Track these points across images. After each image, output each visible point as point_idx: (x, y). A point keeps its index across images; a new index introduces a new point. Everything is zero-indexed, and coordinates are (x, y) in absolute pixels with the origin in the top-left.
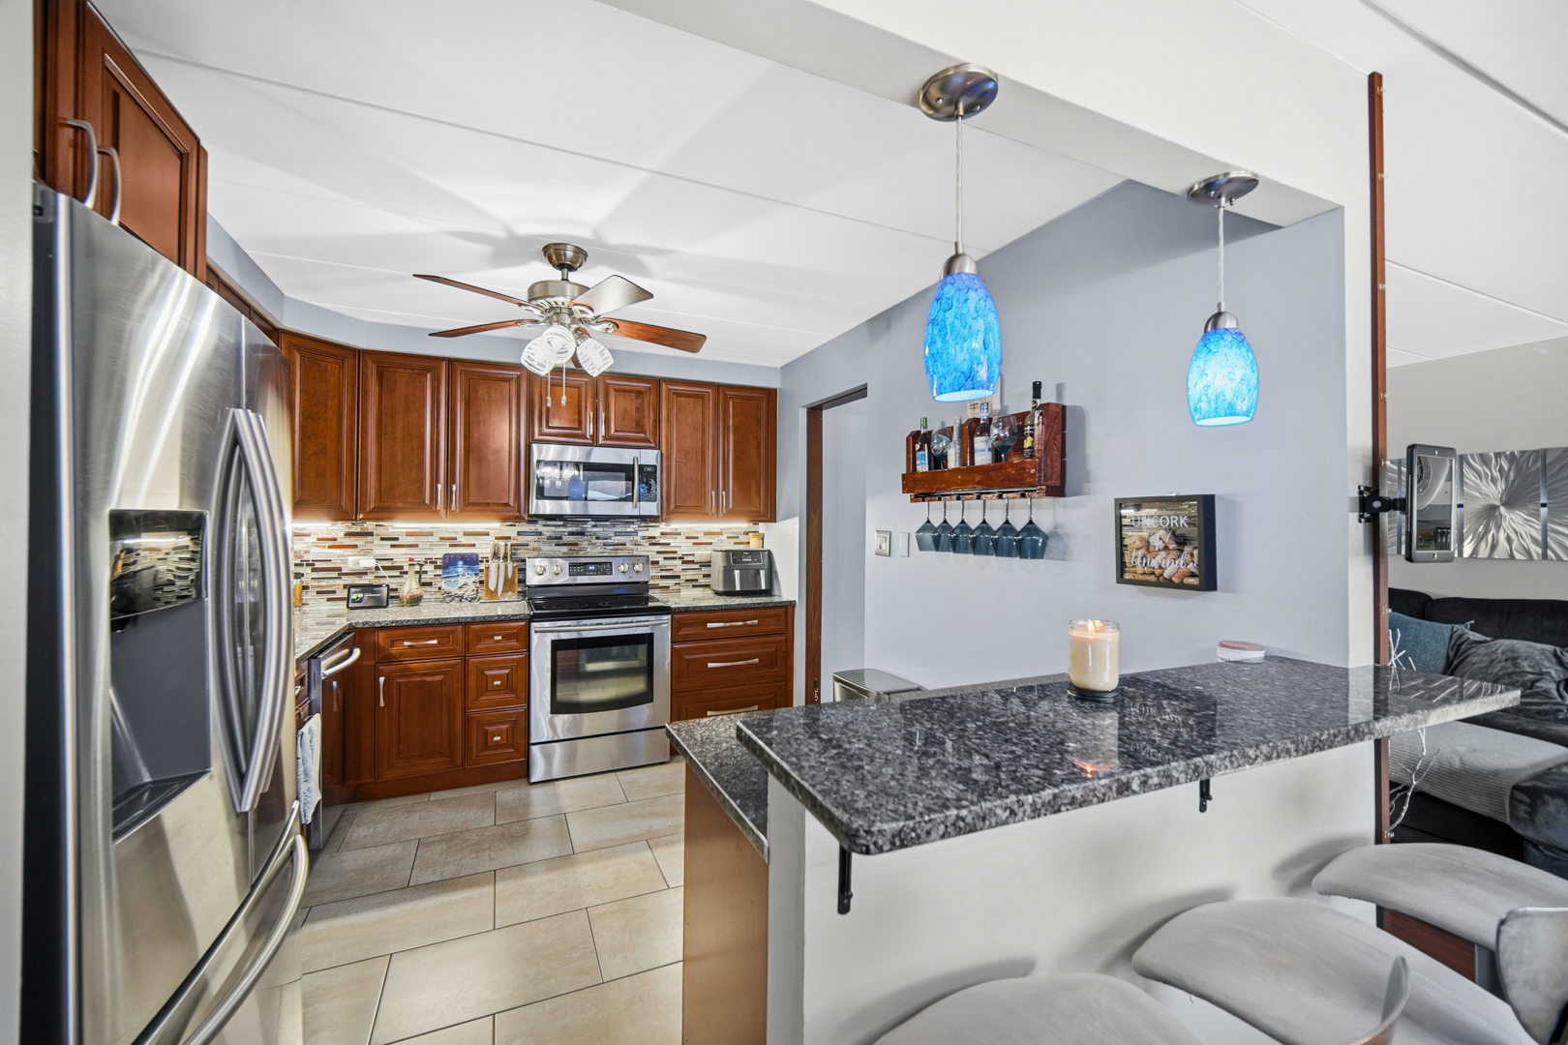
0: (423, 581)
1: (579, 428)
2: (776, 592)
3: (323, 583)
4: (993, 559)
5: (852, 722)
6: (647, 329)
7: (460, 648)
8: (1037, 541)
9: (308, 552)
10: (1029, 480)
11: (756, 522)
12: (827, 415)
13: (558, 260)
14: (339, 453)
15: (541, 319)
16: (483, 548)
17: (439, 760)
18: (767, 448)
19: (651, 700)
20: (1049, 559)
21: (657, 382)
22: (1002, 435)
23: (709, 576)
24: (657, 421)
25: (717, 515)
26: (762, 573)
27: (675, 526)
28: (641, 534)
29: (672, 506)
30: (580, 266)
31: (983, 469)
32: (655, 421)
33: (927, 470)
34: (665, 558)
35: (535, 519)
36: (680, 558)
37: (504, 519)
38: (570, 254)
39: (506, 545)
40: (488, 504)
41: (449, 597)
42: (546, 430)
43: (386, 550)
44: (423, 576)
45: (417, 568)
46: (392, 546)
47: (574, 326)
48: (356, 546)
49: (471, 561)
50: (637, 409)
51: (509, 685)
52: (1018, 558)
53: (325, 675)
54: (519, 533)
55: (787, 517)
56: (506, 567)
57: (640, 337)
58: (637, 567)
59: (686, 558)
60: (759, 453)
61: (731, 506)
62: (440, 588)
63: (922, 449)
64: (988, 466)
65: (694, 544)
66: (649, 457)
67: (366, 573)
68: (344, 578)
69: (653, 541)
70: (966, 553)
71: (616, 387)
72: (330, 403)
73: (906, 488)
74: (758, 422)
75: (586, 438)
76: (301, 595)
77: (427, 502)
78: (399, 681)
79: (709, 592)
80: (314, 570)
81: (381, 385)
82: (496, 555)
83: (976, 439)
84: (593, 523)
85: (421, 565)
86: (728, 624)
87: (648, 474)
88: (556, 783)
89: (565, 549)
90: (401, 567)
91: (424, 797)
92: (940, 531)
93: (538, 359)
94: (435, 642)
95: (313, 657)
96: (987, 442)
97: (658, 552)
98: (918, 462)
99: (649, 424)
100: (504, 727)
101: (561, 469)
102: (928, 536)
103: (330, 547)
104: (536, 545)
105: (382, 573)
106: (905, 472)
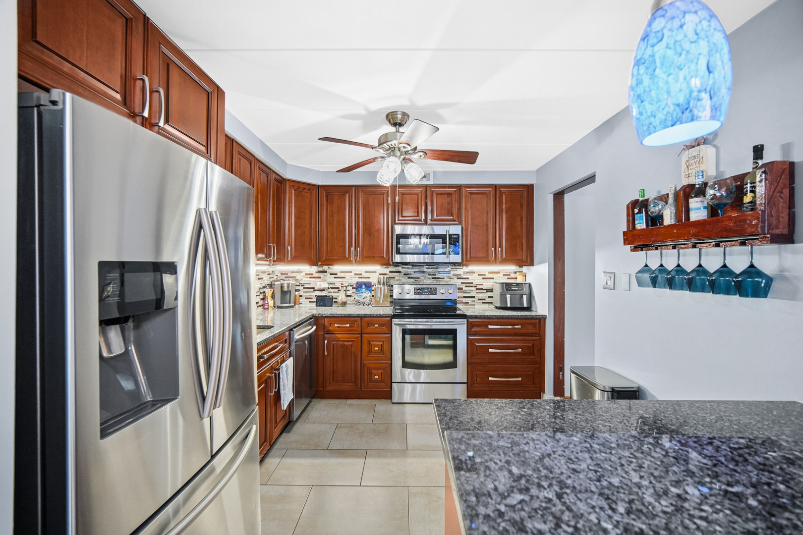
0: (347, 294)
1: (418, 216)
2: (533, 308)
3: (308, 294)
4: (709, 296)
5: (549, 455)
6: (442, 153)
7: (360, 329)
8: (760, 283)
9: (302, 280)
10: (749, 230)
11: (521, 266)
12: (567, 197)
13: (393, 121)
14: (310, 234)
15: (386, 156)
16: (374, 280)
17: (350, 384)
18: (527, 220)
19: (456, 367)
20: (772, 298)
21: (459, 187)
22: (718, 194)
23: (492, 297)
24: (460, 209)
25: (496, 261)
26: (525, 297)
27: (471, 268)
28: (452, 273)
29: (469, 257)
30: (405, 123)
31: (698, 223)
32: (458, 209)
33: (645, 227)
34: (466, 286)
35: (397, 264)
36: (475, 286)
37: (383, 265)
38: (399, 116)
39: (384, 278)
40: (374, 257)
41: (359, 303)
42: (401, 218)
43: (331, 279)
44: (347, 292)
45: (345, 288)
46: (335, 278)
47: (402, 157)
48: (320, 278)
49: (368, 286)
50: (448, 203)
51: (381, 351)
52: (738, 296)
53: (296, 339)
54: (390, 272)
55: (541, 262)
56: (384, 289)
57: (439, 159)
58: (450, 291)
59: (478, 287)
60: (522, 224)
61: (504, 257)
62: (355, 298)
63: (640, 212)
64: (704, 221)
65: (483, 278)
66: (456, 230)
67: (324, 290)
68: (316, 292)
69: (459, 277)
70: (682, 289)
71: (437, 192)
72: (306, 211)
73: (626, 242)
74: (521, 205)
75: (421, 221)
76: (299, 299)
77: (347, 256)
78: (334, 343)
79: (492, 307)
80: (304, 288)
81: (327, 200)
82: (379, 282)
83: (691, 200)
84: (427, 267)
85: (346, 287)
86: (503, 327)
87: (454, 240)
88: (405, 405)
89: (412, 280)
90: (338, 288)
91: (343, 401)
92: (657, 272)
93: (385, 178)
94: (348, 325)
95: (291, 330)
96: (702, 202)
97: (462, 283)
98: (636, 222)
99: (455, 211)
100: (380, 371)
101: (420, 238)
102: (646, 277)
103: (310, 278)
104: (398, 278)
105: (331, 290)
106: (625, 230)
